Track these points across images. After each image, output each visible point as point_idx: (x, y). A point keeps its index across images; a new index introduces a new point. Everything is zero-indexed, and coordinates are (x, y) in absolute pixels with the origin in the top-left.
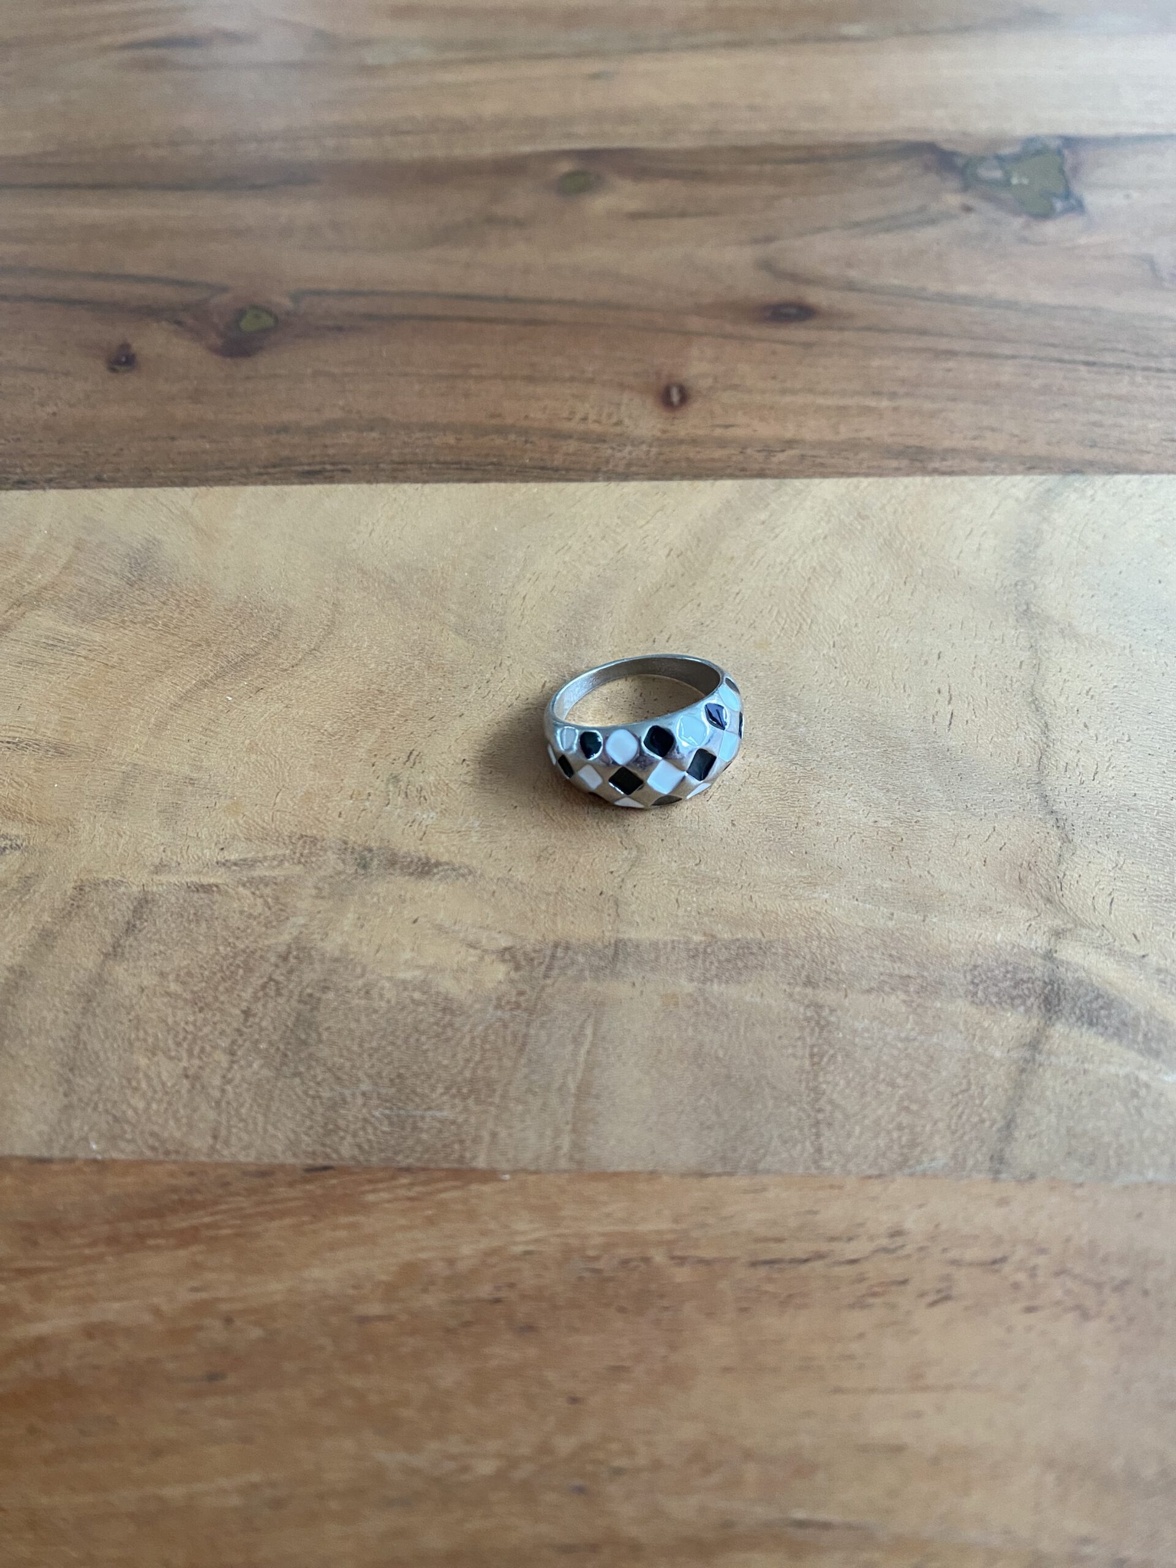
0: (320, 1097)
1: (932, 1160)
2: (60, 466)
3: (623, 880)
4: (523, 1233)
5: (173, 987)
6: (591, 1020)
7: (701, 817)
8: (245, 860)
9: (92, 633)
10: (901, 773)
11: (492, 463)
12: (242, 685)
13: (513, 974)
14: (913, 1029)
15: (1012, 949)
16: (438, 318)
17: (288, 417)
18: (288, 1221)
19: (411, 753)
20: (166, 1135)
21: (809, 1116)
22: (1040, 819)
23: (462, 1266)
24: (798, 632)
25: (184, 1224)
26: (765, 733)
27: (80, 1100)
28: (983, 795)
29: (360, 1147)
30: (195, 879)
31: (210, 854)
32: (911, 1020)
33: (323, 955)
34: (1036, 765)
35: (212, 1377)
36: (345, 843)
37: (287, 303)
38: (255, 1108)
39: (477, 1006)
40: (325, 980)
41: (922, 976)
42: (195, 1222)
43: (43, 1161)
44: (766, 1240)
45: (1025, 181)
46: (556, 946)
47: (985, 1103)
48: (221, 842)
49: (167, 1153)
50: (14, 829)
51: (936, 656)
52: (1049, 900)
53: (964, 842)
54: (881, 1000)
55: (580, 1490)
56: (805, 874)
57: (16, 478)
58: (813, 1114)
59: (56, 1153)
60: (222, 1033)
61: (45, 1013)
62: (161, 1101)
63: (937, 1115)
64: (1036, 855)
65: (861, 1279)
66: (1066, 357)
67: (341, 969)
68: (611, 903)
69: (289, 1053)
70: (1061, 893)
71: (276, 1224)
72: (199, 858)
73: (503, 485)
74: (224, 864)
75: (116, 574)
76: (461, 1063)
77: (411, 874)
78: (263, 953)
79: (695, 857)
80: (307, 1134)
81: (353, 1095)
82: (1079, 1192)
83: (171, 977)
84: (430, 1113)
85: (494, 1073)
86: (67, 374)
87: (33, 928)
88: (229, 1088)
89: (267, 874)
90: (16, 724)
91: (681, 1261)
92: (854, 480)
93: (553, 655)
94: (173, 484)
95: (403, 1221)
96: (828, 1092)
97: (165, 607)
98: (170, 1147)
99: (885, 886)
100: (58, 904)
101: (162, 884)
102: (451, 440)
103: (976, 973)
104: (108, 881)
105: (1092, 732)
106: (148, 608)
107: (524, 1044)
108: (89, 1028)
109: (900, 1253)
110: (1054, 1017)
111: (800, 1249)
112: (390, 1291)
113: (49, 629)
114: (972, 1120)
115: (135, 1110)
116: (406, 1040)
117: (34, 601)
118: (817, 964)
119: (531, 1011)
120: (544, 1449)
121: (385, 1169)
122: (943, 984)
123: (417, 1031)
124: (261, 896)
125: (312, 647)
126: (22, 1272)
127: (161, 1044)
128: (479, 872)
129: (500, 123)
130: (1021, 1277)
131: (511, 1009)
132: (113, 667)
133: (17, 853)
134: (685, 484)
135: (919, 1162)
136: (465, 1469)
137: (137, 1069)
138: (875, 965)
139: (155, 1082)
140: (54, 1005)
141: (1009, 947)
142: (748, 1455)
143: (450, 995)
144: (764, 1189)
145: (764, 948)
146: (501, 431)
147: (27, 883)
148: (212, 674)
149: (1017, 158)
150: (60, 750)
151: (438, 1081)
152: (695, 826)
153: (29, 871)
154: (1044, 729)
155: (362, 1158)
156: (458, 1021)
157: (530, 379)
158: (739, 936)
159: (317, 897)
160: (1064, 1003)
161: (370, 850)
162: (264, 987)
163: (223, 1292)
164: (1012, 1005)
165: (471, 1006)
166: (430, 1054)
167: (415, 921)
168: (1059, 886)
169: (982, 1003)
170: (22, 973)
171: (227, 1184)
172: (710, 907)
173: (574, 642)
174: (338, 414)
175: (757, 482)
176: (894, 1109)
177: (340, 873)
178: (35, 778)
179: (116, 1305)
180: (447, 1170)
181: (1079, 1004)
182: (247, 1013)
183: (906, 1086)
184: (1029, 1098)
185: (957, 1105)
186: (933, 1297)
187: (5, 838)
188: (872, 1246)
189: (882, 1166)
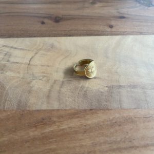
4: (117, 115)
5: (69, 91)
6: (119, 93)
9: (48, 53)
11: (91, 34)
12: (68, 59)
13: (108, 89)
17: (65, 29)
18: (89, 115)
23: (111, 119)
33: (86, 87)
35: (85, 132)
37: (61, 16)
40: (87, 90)
42: (78, 116)
43: (58, 110)
44: (144, 115)
46: (113, 86)
54: (151, 90)
57: (34, 36)
60: (76, 95)
69: (85, 97)
75: (49, 47)
76: (105, 98)
78: (79, 87)
80: (89, 106)
85: (109, 99)
86: (36, 24)
87: (50, 85)
90: (42, 63)
92: (134, 36)
94: (53, 37)
95: (102, 115)
96: (148, 100)
98: (73, 108)
100: (53, 82)
104: (58, 80)
108: (60, 96)
111: (149, 116)
112: (103, 122)
121: (99, 109)
127: (69, 97)
136: (117, 140)
137: (67, 100)
142: (148, 137)
143: (102, 91)
144: (143, 110)
145: (137, 85)
146: (91, 31)
153: (48, 79)
155: (96, 108)
156: (103, 94)
157: (93, 25)
158: (134, 84)
170: (50, 90)
171: (81, 111)
175: (123, 36)
187: (44, 76)
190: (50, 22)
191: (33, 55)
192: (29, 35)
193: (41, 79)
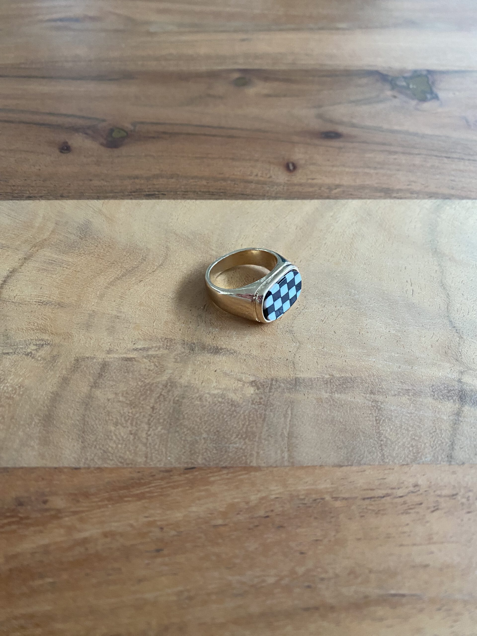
0: (187, 440)
1: (426, 458)
2: (45, 191)
3: (295, 354)
4: (274, 490)
5: (121, 399)
6: (290, 408)
7: (322, 330)
8: (144, 348)
9: (68, 258)
10: (396, 312)
11: (222, 192)
12: (133, 279)
13: (256, 391)
14: (413, 409)
15: (446, 378)
16: (193, 134)
17: (137, 172)
19: (205, 306)
20: (126, 457)
21: (378, 443)
22: (450, 330)
23: (252, 504)
24: (350, 259)
25: (138, 492)
26: (342, 298)
27: (89, 444)
28: (428, 321)
29: (205, 459)
30: (125, 356)
31: (130, 346)
32: (412, 406)
33: (181, 384)
34: (446, 309)
35: (158, 551)
36: (184, 341)
37: (131, 127)
38: (161, 446)
39: (244, 404)
40: (183, 394)
41: (414, 389)
42: (142, 491)
43: (76, 469)
44: (367, 490)
45: (415, 87)
46: (272, 380)
47: (443, 436)
48: (134, 341)
49: (128, 464)
50: (46, 337)
51: (404, 268)
52: (457, 360)
53: (423, 338)
54: (400, 399)
55: (309, 587)
56: (365, 352)
57: (27, 195)
58: (379, 442)
59: (82, 465)
61: (69, 410)
62: (122, 444)
63: (426, 441)
64: (450, 343)
65: (405, 503)
66: (439, 155)
67: (189, 390)
68: (291, 363)
69: (172, 423)
70: (461, 357)
71: (176, 490)
72: (125, 347)
73: (228, 201)
74: (136, 350)
75: (74, 234)
76: (241, 426)
77: (212, 353)
78: (157, 384)
79: (322, 346)
80: (183, 455)
81: (200, 439)
83: (120, 395)
84: (231, 445)
86: (42, 153)
87: (59, 376)
88: (150, 438)
89: (154, 353)
91: (336, 499)
92: (364, 201)
94: (93, 198)
95: (226, 488)
97: (97, 248)
98: (128, 462)
99: (396, 355)
100: (69, 367)
101: (111, 358)
102: (204, 182)
103: (434, 388)
104: (88, 357)
105: (465, 297)
106: (90, 248)
107: (265, 418)
108: (88, 416)
109: (418, 493)
110: (464, 404)
111: (380, 493)
112: (224, 514)
113: (50, 256)
114: (438, 442)
115: (112, 448)
116: (218, 417)
117: (42, 245)
118: (374, 386)
119: (266, 405)
120: (293, 572)
121: (217, 467)
122: (422, 392)
123: (222, 413)
124: (153, 362)
125: (160, 264)
126: (75, 513)
127: (119, 421)
128: (238, 352)
129: (208, 57)
130: (464, 500)
131: (258, 405)
132: (79, 272)
133: (49, 346)
134: (299, 201)
135: (421, 459)
136: (264, 581)
137: (111, 432)
138: (396, 386)
139: (119, 437)
140: (72, 407)
141: (444, 378)
142: (371, 571)
143: (233, 400)
145: (353, 380)
146: (224, 180)
147: (54, 358)
148: (120, 275)
149: (411, 78)
150: (60, 305)
151: (233, 433)
152: (320, 333)
153: (55, 353)
154: (447, 296)
155: (207, 464)
156: (238, 410)
157: (233, 159)
158: (343, 375)
159: (175, 362)
160: (467, 398)
161: (194, 344)
162: (159, 397)
163: (158, 518)
164: (448, 399)
165: (242, 403)
166: (229, 423)
167: (216, 371)
168: (460, 355)
169: (437, 399)
170: (57, 394)
172: (330, 365)
174: (158, 172)
175: (327, 201)
176: (409, 439)
177: (183, 353)
178: (52, 316)
179: (116, 524)
180: (241, 467)
181: (473, 399)
182: (153, 408)
183: (413, 431)
184: (458, 434)
185: (432, 437)
186: (433, 509)
187: (42, 340)
188: (407, 491)
189: (407, 461)
190: (89, 144)
191: (16, 265)
192: (11, 191)
193: (31, 353)
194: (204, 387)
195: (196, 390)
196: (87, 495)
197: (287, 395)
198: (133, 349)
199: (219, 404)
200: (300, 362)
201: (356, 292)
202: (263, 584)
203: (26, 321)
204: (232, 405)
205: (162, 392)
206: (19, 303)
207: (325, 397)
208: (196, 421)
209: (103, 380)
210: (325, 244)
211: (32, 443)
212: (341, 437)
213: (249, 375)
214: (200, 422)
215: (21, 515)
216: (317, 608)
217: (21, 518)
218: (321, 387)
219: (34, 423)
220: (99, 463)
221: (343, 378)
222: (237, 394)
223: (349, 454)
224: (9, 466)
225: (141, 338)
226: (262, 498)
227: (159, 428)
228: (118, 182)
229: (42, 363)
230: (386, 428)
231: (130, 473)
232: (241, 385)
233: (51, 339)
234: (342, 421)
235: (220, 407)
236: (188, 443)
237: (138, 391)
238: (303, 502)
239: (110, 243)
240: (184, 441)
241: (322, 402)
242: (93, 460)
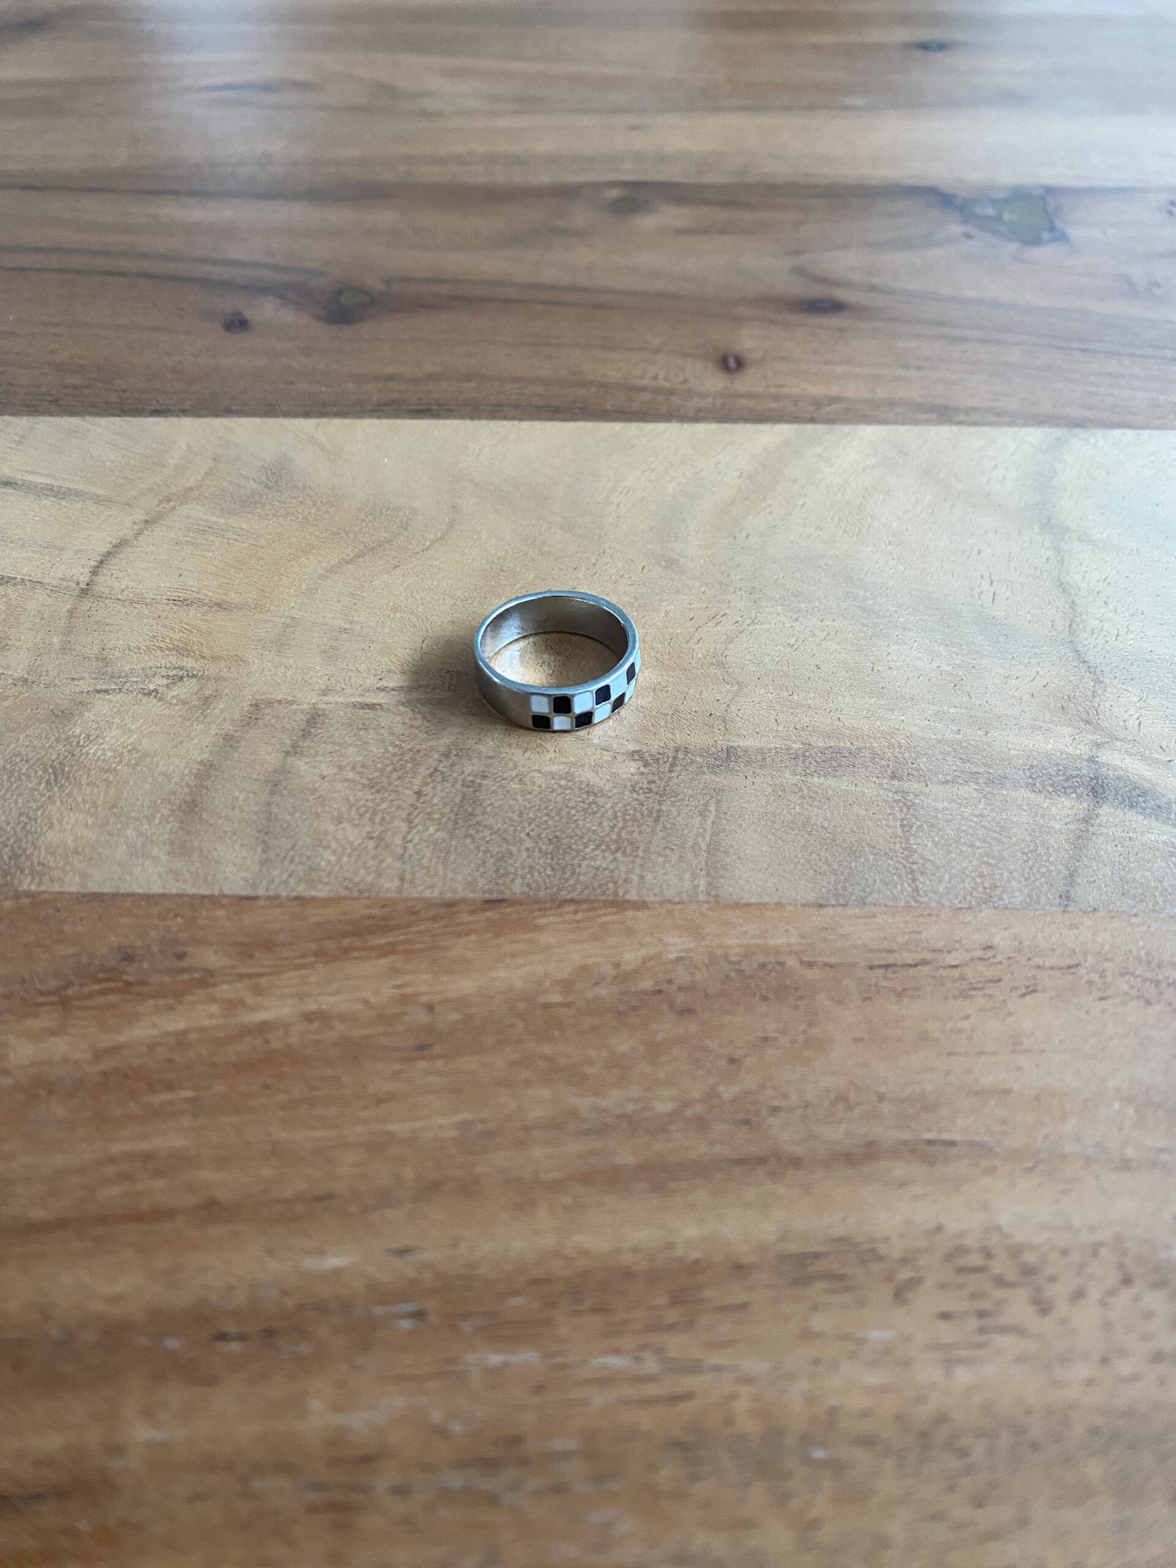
0: (490, 852)
1: (1011, 898)
2: (191, 400)
3: (728, 706)
4: (674, 945)
5: (350, 775)
6: (714, 800)
7: (790, 663)
8: (401, 686)
9: (239, 523)
10: (956, 633)
11: (579, 408)
12: (380, 563)
13: (642, 768)
14: (985, 809)
15: (1061, 755)
16: (517, 301)
17: (390, 370)
18: (472, 938)
20: (358, 879)
21: (905, 867)
22: (1075, 666)
23: (626, 967)
24: (858, 533)
25: (383, 941)
26: (837, 604)
27: (277, 855)
28: (1025, 649)
29: (528, 885)
30: (360, 700)
31: (371, 682)
32: (983, 803)
34: (1067, 629)
35: (422, 1048)
37: (381, 287)
38: (435, 859)
39: (615, 791)
40: (483, 770)
41: (989, 773)
42: (391, 939)
43: (248, 898)
44: (879, 951)
45: (1015, 218)
46: (677, 750)
47: (1051, 859)
48: (379, 673)
49: (361, 892)
50: (189, 663)
51: (976, 552)
52: (1088, 722)
53: (1014, 681)
54: (956, 789)
55: (745, 1122)
56: (883, 703)
57: (152, 408)
58: (908, 865)
59: (261, 892)
60: (398, 808)
61: (237, 794)
62: (350, 856)
63: (1012, 867)
64: (1074, 691)
65: (962, 978)
66: (1062, 345)
67: (496, 763)
68: (720, 722)
69: (460, 821)
70: (1097, 717)
71: (462, 940)
72: (361, 685)
73: (590, 424)
74: (384, 690)
75: (254, 480)
76: (607, 829)
78: (426, 751)
79: (788, 691)
80: (481, 877)
81: (519, 850)
82: (1134, 920)
83: (348, 768)
84: (585, 863)
85: (635, 835)
86: (187, 333)
87: (217, 734)
88: (410, 846)
89: (422, 695)
90: (181, 587)
91: (810, 965)
92: (892, 428)
93: (650, 547)
94: (296, 415)
95: (571, 937)
96: (919, 851)
98: (363, 888)
99: (951, 711)
100: (236, 717)
101: (330, 703)
102: (539, 389)
103: (1033, 771)
104: (280, 701)
105: (1111, 608)
106: (288, 505)
107: (659, 817)
108: (278, 805)
109: (992, 960)
110: (1101, 802)
111: (908, 957)
112: (567, 985)
113: (200, 518)
114: (1041, 871)
115: (329, 862)
116: (558, 813)
117: (184, 496)
118: (899, 764)
119: (661, 794)
120: (711, 1094)
121: (551, 901)
122: (1006, 778)
124: (419, 711)
125: (438, 536)
126: (243, 976)
127: (346, 816)
129: (553, 159)
130: (1094, 977)
131: (645, 793)
132: (262, 547)
133: (195, 680)
134: (749, 426)
135: (1001, 899)
136: (647, 1108)
137: (326, 833)
138: (949, 765)
139: (344, 842)
140: (244, 789)
141: (1058, 754)
142: (881, 1098)
143: (592, 783)
144: (874, 916)
145: (855, 754)
146: (583, 384)
147: (206, 702)
148: (352, 555)
149: (1008, 200)
150: (222, 607)
151: (589, 841)
152: (786, 667)
153: (208, 692)
154: (1071, 604)
155: (532, 893)
156: (601, 801)
157: (604, 348)
158: (832, 745)
159: (468, 712)
160: (1108, 792)
162: (431, 775)
163: (423, 989)
164: (1066, 793)
165: (610, 791)
166: (581, 823)
168: (1095, 712)
169: (1041, 792)
170: (211, 766)
171: (417, 913)
172: (805, 725)
173: (665, 538)
174: (437, 369)
175: (810, 427)
176: (975, 862)
178: (203, 626)
179: (331, 999)
180: (605, 902)
181: (1120, 793)
182: (419, 794)
183: (983, 847)
184: (1086, 857)
185: (1028, 861)
186: (1024, 991)
187: (182, 669)
188: (968, 956)
189: (970, 902)
190: (288, 316)
191: (125, 532)
192: (119, 400)
193: (156, 691)
194: (529, 759)
195: (511, 765)
196: (269, 946)
197: (708, 777)
198: (378, 688)
199: (559, 791)
200: (739, 719)
201: (868, 594)
202: (649, 1114)
203: (147, 635)
204: (588, 792)
205: (438, 765)
206: (132, 602)
207: (791, 782)
208: (510, 819)
209: (312, 741)
210: (803, 506)
211: (155, 852)
212: (823, 853)
213: (628, 740)
214: (520, 820)
215: (130, 978)
216: (762, 1161)
217: (128, 984)
218: (784, 765)
219: (158, 816)
220: (301, 889)
221: (831, 750)
222: (600, 774)
223: (839, 887)
224: (105, 890)
225: (396, 670)
226: (650, 958)
227: (432, 830)
228: (351, 386)
229: (180, 710)
230: (923, 841)
231: (367, 907)
232: (610, 759)
233: (201, 667)
234: (826, 825)
235: (562, 795)
236: (492, 856)
237: (387, 762)
238: (737, 967)
239: (330, 497)
240: (485, 852)
241: (784, 790)
242: (286, 882)
